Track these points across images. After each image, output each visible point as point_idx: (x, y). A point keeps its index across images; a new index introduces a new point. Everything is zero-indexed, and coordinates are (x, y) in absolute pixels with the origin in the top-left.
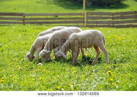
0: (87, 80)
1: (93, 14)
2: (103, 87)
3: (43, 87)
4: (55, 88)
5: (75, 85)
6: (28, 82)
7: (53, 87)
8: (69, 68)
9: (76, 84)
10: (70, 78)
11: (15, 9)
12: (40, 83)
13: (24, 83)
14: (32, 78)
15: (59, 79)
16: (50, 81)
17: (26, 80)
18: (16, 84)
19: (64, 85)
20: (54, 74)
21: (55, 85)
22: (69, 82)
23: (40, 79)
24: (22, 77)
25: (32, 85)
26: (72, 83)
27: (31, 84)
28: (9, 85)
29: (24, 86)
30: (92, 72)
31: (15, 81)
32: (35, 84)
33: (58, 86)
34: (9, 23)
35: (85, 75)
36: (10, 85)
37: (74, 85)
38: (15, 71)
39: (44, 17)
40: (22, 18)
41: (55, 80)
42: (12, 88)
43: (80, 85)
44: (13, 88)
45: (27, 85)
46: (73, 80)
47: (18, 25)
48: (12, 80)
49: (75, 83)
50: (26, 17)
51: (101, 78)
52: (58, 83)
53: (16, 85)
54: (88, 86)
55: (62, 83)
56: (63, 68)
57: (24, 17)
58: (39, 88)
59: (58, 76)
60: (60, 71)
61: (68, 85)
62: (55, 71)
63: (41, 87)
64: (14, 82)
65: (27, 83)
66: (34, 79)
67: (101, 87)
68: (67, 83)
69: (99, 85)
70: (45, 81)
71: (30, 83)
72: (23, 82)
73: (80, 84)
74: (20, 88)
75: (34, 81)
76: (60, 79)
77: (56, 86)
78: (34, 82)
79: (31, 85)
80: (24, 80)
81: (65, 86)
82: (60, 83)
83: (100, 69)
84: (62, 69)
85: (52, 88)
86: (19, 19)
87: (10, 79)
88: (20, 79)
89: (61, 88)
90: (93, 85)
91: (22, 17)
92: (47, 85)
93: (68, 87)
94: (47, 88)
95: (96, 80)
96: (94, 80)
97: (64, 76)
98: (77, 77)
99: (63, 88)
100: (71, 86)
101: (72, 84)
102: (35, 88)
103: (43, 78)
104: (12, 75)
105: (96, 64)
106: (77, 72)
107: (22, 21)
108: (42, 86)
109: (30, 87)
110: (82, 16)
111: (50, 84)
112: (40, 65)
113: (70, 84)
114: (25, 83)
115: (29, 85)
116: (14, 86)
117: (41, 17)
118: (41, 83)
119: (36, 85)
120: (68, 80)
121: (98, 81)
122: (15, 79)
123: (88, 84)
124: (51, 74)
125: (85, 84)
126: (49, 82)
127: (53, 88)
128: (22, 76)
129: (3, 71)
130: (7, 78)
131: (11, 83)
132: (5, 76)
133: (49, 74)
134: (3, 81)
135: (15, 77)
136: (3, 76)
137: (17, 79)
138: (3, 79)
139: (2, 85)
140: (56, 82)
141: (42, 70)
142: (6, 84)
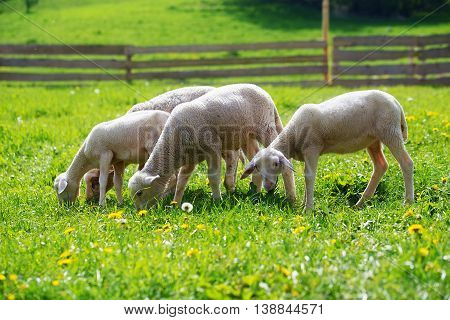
0: (344, 253)
1: (355, 42)
2: (398, 275)
3: (198, 281)
4: (238, 281)
5: (304, 272)
6: (150, 264)
7: (231, 280)
8: (280, 219)
9: (306, 268)
10: (287, 249)
11: (99, 33)
12: (187, 267)
13: (138, 266)
14: (160, 251)
15: (249, 253)
16: (220, 260)
18: (112, 271)
20: (234, 238)
21: (239, 272)
22: (284, 263)
23: (189, 253)
24: (128, 249)
25: (163, 272)
26: (292, 265)
27: (159, 269)
28: (89, 275)
29: (137, 279)
30: (359, 229)
31: (109, 260)
32: (173, 272)
33: (247, 274)
34: (79, 77)
35: (334, 241)
36: (92, 276)
37: (299, 270)
38: (105, 229)
39: (195, 56)
40: (122, 62)
41: (237, 256)
42: (99, 285)
43: (320, 271)
44: (103, 282)
45: (148, 274)
46: (297, 256)
47: (112, 83)
48: (97, 260)
49: (303, 267)
50: (135, 58)
51: (389, 247)
52: (249, 267)
53: (110, 274)
54: (348, 275)
55: (262, 267)
56: (264, 218)
57: (129, 57)
58: (186, 283)
59: (248, 244)
60: (251, 229)
61: (280, 272)
62: (236, 229)
63: (191, 280)
64: (103, 265)
65: (145, 268)
66: (169, 255)
67: (391, 277)
68: (277, 267)
69: (384, 270)
70: (205, 260)
71: (156, 267)
72: (135, 266)
73: (319, 266)
74: (125, 284)
75: (168, 260)
76: (252, 254)
77: (240, 277)
78: (168, 265)
79: (160, 274)
80: (136, 258)
81: (270, 275)
82: (256, 266)
83: (382, 221)
84: (260, 221)
85: (227, 282)
86: (114, 64)
87: (89, 255)
88: (123, 254)
89: (258, 282)
90: (363, 271)
91: (123, 58)
92: (212, 274)
93: (281, 277)
94: (212, 283)
95: (372, 253)
96: (366, 255)
97: (266, 243)
98: (308, 245)
99: (264, 281)
100: (291, 275)
101: (293, 268)
102: (174, 283)
103: (196, 250)
104: (96, 244)
105: (370, 204)
106: (309, 230)
107: (123, 72)
108: (196, 277)
109: (158, 281)
110: (320, 52)
111: (223, 269)
112: (187, 208)
113: (286, 267)
114: (141, 269)
115: (152, 275)
116: (104, 278)
117: (185, 56)
118: (191, 267)
119: (177, 273)
120: (279, 255)
121: (381, 258)
122: (106, 256)
123: (345, 267)
124: (225, 238)
125: (336, 269)
126: (217, 265)
127: (233, 283)
128: (130, 246)
129: (66, 232)
130: (81, 252)
131: (95, 267)
132: (73, 247)
133: (216, 238)
134: (68, 261)
135: (106, 250)
136: (67, 246)
137: (114, 256)
138: (68, 257)
139: (65, 274)
140: (239, 261)
141: (193, 227)
142: (77, 273)
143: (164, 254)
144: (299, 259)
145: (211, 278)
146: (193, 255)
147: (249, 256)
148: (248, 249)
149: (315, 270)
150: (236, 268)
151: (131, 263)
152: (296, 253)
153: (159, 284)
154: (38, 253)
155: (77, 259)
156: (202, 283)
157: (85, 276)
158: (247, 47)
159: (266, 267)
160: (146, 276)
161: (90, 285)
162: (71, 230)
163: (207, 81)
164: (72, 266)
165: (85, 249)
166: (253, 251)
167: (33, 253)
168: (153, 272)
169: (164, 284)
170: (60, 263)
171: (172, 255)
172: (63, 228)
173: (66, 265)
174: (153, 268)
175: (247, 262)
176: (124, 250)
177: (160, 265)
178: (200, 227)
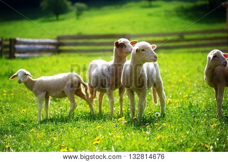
5: (216, 146)
6: (139, 143)
8: (205, 120)
9: (217, 144)
10: (208, 135)
12: (157, 144)
14: (144, 137)
15: (188, 137)
16: (174, 141)
17: (135, 140)
18: (120, 146)
19: (199, 146)
20: (181, 130)
21: (183, 147)
22: (206, 142)
23: (158, 138)
24: (128, 136)
25: (145, 147)
26: (210, 143)
27: (143, 145)
31: (118, 141)
32: (150, 147)
33: (187, 148)
36: (110, 149)
37: (213, 145)
38: (117, 126)
41: (182, 139)
43: (224, 146)
45: (138, 148)
46: (212, 139)
48: (113, 141)
49: (215, 143)
52: (188, 144)
53: (119, 148)
55: (195, 144)
56: (196, 120)
60: (190, 125)
61: (204, 146)
62: (182, 125)
63: (159, 151)
64: (115, 144)
65: (136, 145)
66: (148, 139)
68: (202, 144)
70: (166, 141)
71: (141, 144)
72: (131, 144)
73: (224, 143)
75: (148, 141)
76: (190, 138)
78: (147, 143)
79: (143, 148)
80: (132, 140)
81: (199, 148)
82: (192, 143)
84: (194, 121)
87: (109, 139)
88: (125, 138)
92: (170, 147)
97: (197, 132)
98: (219, 133)
100: (209, 148)
101: (211, 145)
103: (162, 136)
104: (112, 134)
106: (219, 126)
108: (162, 149)
111: (175, 145)
112: (157, 115)
113: (207, 144)
114: (134, 145)
115: (140, 149)
116: (116, 150)
117: (157, 39)
118: (159, 144)
119: (152, 147)
120: (203, 138)
122: (117, 139)
124: (176, 130)
126: (172, 143)
128: (129, 134)
129: (97, 128)
130: (105, 137)
131: (111, 145)
132: (101, 135)
133: (172, 129)
134: (98, 142)
135: (117, 136)
136: (98, 134)
137: (121, 139)
138: (98, 140)
139: (97, 148)
140: (184, 141)
141: (160, 125)
142: (103, 148)
143: (146, 138)
144: (214, 140)
146: (160, 138)
147: (189, 139)
148: (188, 135)
149: (222, 145)
150: (182, 145)
151: (129, 142)
152: (213, 137)
154: (83, 138)
155: (102, 141)
157: (107, 149)
158: (188, 33)
159: (197, 144)
162: (99, 127)
163: (168, 51)
164: (100, 144)
165: (106, 136)
166: (190, 136)
167: (81, 138)
168: (140, 147)
170: (94, 143)
171: (150, 139)
172: (96, 126)
173: (97, 144)
174: (140, 145)
175: (188, 141)
176: (126, 136)
177: (144, 143)
178: (164, 124)
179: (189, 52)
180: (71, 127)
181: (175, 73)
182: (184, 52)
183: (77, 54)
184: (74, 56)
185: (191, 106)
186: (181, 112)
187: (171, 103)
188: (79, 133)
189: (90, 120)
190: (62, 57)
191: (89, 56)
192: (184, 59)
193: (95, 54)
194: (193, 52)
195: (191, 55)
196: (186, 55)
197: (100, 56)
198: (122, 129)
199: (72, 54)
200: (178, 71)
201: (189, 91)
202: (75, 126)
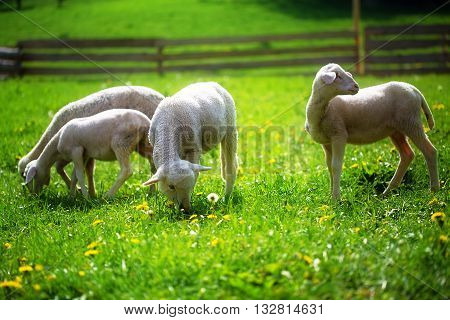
0: (365, 241)
1: (386, 31)
2: (418, 262)
3: (221, 270)
4: (261, 269)
5: (326, 260)
6: (174, 253)
7: (254, 269)
8: (306, 208)
9: (329, 255)
10: (310, 237)
11: (131, 26)
12: (212, 256)
13: (163, 257)
14: (185, 241)
15: (272, 241)
16: (245, 249)
17: (167, 249)
18: (139, 262)
19: (292, 260)
20: (259, 227)
21: (262, 261)
22: (307, 251)
23: (214, 243)
24: (154, 239)
25: (188, 261)
26: (315, 253)
27: (183, 259)
28: (115, 265)
29: (161, 268)
30: (384, 217)
31: (134, 250)
32: (197, 261)
33: (270, 262)
35: (358, 229)
36: (117, 265)
37: (321, 258)
38: (133, 221)
39: (226, 48)
40: (153, 55)
41: (260, 245)
42: (125, 275)
43: (341, 259)
44: (128, 273)
45: (172, 263)
46: (319, 245)
48: (123, 251)
49: (325, 254)
50: (167, 51)
51: (412, 235)
52: (272, 255)
53: (136, 264)
54: (369, 262)
55: (285, 255)
56: (289, 207)
57: (161, 49)
58: (210, 272)
59: (271, 233)
60: (277, 218)
61: (302, 260)
62: (261, 219)
63: (215, 268)
64: (129, 256)
65: (170, 258)
66: (194, 245)
67: (411, 264)
68: (300, 256)
69: (404, 257)
70: (229, 249)
71: (180, 257)
72: (160, 255)
73: (339, 254)
74: (150, 273)
75: (192, 249)
76: (276, 243)
77: (263, 265)
78: (192, 255)
79: (184, 263)
80: (162, 247)
81: (293, 263)
82: (279, 254)
83: (406, 209)
84: (286, 211)
85: (250, 271)
87: (116, 245)
88: (149, 245)
89: (280, 270)
90: (384, 258)
92: (236, 262)
93: (302, 265)
94: (236, 271)
95: (393, 241)
96: (388, 243)
97: (289, 232)
98: (332, 233)
99: (286, 269)
100: (312, 263)
101: (316, 257)
102: (199, 272)
103: (221, 240)
104: (123, 235)
105: (395, 192)
106: (333, 219)
107: (154, 65)
108: (219, 265)
109: (182, 270)
110: (351, 42)
111: (246, 258)
112: (213, 198)
113: (308, 255)
114: (166, 259)
115: (177, 265)
116: (130, 268)
118: (215, 255)
119: (201, 262)
120: (301, 243)
121: (401, 245)
122: (133, 247)
123: (366, 254)
124: (250, 227)
125: (357, 256)
126: (241, 254)
127: (256, 271)
128: (156, 236)
129: (94, 224)
130: (108, 243)
131: (121, 258)
132: (100, 239)
133: (241, 227)
134: (95, 252)
135: (133, 240)
136: (95, 238)
137: (140, 246)
138: (95, 248)
139: (92, 264)
140: (263, 250)
141: (219, 217)
142: (104, 264)
143: (189, 244)
144: (322, 247)
145: (235, 267)
146: (218, 245)
147: (272, 245)
148: (271, 238)
149: (337, 257)
150: (259, 257)
151: (157, 253)
152: (319, 242)
153: (183, 274)
154: (66, 245)
155: (103, 250)
156: (225, 272)
157: (111, 267)
158: (278, 38)
159: (288, 255)
160: (171, 266)
161: (116, 275)
162: (99, 221)
163: (239, 72)
164: (99, 257)
165: (112, 241)
166: (277, 239)
167: (61, 244)
168: (177, 261)
169: (189, 273)
170: (87, 254)
171: (197, 245)
172: (91, 220)
173: (93, 256)
174: (176, 257)
175: (271, 250)
176: (149, 240)
177: (184, 255)
178: (226, 217)
179: (280, 75)
180: (43, 222)
181: (250, 116)
182: (271, 75)
183: (57, 78)
184: (53, 81)
185: (280, 181)
186: (262, 193)
187: (242, 175)
188: (57, 234)
189: (81, 209)
190: (28, 82)
191: (82, 82)
192: (269, 88)
193: (94, 77)
194: (288, 75)
195: (283, 81)
196: (273, 81)
197: (105, 81)
198: (144, 226)
199: (49, 78)
200: (257, 113)
201: (278, 152)
202: (50, 221)
